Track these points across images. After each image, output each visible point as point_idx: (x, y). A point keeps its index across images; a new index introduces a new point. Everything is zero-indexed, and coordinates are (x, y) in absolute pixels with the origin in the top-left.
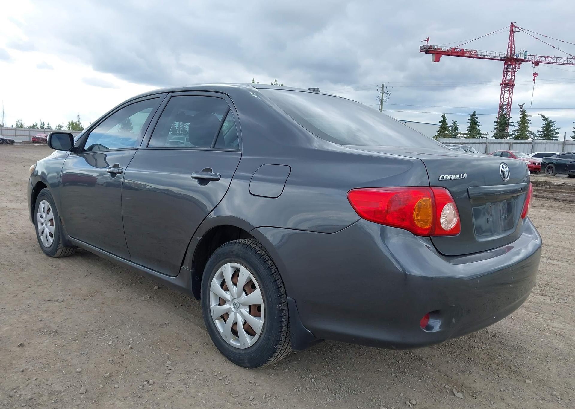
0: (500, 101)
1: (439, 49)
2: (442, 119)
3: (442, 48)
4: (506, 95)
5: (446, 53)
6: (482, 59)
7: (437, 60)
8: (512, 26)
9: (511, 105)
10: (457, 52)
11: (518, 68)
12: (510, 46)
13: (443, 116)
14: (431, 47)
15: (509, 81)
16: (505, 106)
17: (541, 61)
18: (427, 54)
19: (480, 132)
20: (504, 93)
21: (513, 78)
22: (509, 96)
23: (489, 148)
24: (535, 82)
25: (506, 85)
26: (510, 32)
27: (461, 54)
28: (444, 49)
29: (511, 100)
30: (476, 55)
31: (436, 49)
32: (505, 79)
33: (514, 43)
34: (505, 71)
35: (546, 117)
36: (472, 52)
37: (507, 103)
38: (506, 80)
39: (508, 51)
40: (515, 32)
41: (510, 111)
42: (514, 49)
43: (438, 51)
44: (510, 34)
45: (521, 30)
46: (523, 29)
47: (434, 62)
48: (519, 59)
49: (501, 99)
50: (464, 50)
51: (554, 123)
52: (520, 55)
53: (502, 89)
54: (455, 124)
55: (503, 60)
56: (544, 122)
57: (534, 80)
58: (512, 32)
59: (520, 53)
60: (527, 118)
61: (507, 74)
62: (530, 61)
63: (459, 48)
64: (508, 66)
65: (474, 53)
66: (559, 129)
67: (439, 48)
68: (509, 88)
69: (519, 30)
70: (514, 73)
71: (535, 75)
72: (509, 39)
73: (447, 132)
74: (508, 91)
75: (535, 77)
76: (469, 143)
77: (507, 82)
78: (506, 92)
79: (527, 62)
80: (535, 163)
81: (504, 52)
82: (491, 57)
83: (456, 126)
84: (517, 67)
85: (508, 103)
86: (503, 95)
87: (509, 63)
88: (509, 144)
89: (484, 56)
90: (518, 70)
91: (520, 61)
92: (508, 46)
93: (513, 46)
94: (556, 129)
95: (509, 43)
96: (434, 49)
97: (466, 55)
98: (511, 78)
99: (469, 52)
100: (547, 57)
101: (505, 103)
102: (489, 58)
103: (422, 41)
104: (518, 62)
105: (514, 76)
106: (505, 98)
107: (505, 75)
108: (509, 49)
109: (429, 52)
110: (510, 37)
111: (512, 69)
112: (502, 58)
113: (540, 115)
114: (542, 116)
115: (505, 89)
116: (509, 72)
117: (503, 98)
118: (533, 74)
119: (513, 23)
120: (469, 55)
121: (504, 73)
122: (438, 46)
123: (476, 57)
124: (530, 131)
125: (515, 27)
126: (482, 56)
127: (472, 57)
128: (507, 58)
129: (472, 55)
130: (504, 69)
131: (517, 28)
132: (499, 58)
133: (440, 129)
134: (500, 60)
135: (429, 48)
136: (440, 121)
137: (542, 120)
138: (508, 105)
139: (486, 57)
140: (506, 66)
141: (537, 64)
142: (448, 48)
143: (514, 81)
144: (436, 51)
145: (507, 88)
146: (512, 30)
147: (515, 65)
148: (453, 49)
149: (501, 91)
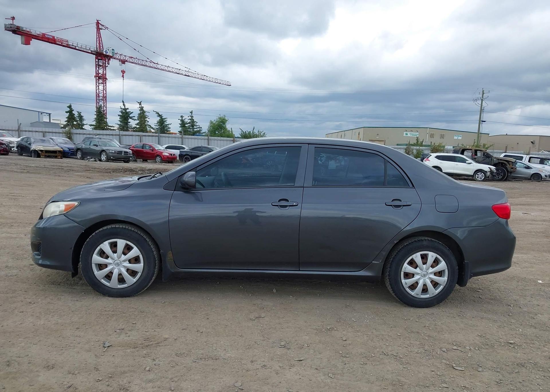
0: (96, 92)
1: (28, 32)
2: (68, 109)
3: (31, 31)
4: (101, 87)
5: (37, 37)
6: (74, 49)
7: (27, 43)
8: (98, 23)
9: (106, 97)
10: (48, 39)
11: (109, 64)
12: (98, 41)
13: (70, 107)
14: (18, 28)
15: (102, 74)
16: (101, 98)
17: (127, 60)
18: (15, 34)
19: (108, 124)
20: (99, 85)
21: (105, 72)
22: (104, 89)
23: (122, 140)
24: (123, 78)
25: (99, 78)
26: (97, 28)
27: (52, 41)
28: (33, 33)
29: (106, 92)
30: (67, 44)
31: (24, 31)
32: (97, 72)
33: (101, 40)
34: (97, 65)
35: (160, 114)
36: (63, 41)
37: (102, 95)
38: (99, 73)
39: (97, 46)
40: (101, 29)
41: (106, 103)
42: (102, 45)
43: (27, 34)
44: (97, 31)
45: (106, 28)
46: (108, 28)
47: (24, 44)
48: (108, 55)
49: (96, 90)
50: (55, 38)
51: (166, 119)
52: (108, 51)
53: (96, 81)
54: (80, 115)
55: (94, 54)
56: (159, 118)
57: (123, 76)
58: (98, 29)
59: (108, 50)
60: (145, 114)
61: (99, 68)
62: (117, 58)
63: (50, 34)
64: (98, 61)
65: (65, 42)
66: (170, 124)
67: (28, 30)
68: (102, 81)
69: (104, 29)
70: (105, 67)
71: (123, 72)
72: (97, 35)
73: (75, 123)
74: (102, 83)
75: (123, 74)
76: (103, 135)
77: (100, 75)
78: (100, 84)
79: (115, 59)
80: (171, 155)
81: (93, 46)
82: (82, 49)
83: (82, 117)
84: (107, 63)
85: (104, 95)
86: (98, 87)
87: (100, 58)
88: (139, 137)
89: (75, 47)
90: (108, 65)
91: (109, 57)
92: (97, 41)
93: (101, 42)
94: (168, 125)
95: (97, 39)
96: (22, 30)
97: (58, 43)
98: (103, 72)
99: (60, 40)
100: (131, 57)
101: (100, 95)
102: (81, 49)
103: (6, 19)
104: (107, 58)
105: (105, 71)
106: (100, 90)
107: (97, 68)
108: (98, 45)
109: (17, 32)
110: (97, 33)
111: (103, 63)
112: (93, 52)
113: (156, 112)
114: (157, 113)
115: (99, 81)
116: (101, 66)
117: (98, 90)
118: (122, 71)
119: (98, 20)
120: (60, 43)
121: (96, 67)
122: (26, 28)
123: (68, 46)
124: (150, 125)
125: (101, 24)
126: (74, 47)
127: (64, 46)
128: (97, 52)
129: (63, 44)
130: (96, 63)
131: (103, 26)
132: (90, 51)
133: (67, 119)
134: (91, 53)
135: (16, 29)
136: (67, 111)
137: (157, 116)
138: (103, 97)
139: (77, 48)
140: (97, 60)
141: (123, 62)
142: (39, 33)
143: (106, 75)
144: (25, 33)
145: (101, 81)
146: (98, 27)
147: (105, 60)
148: (44, 34)
149: (96, 83)
